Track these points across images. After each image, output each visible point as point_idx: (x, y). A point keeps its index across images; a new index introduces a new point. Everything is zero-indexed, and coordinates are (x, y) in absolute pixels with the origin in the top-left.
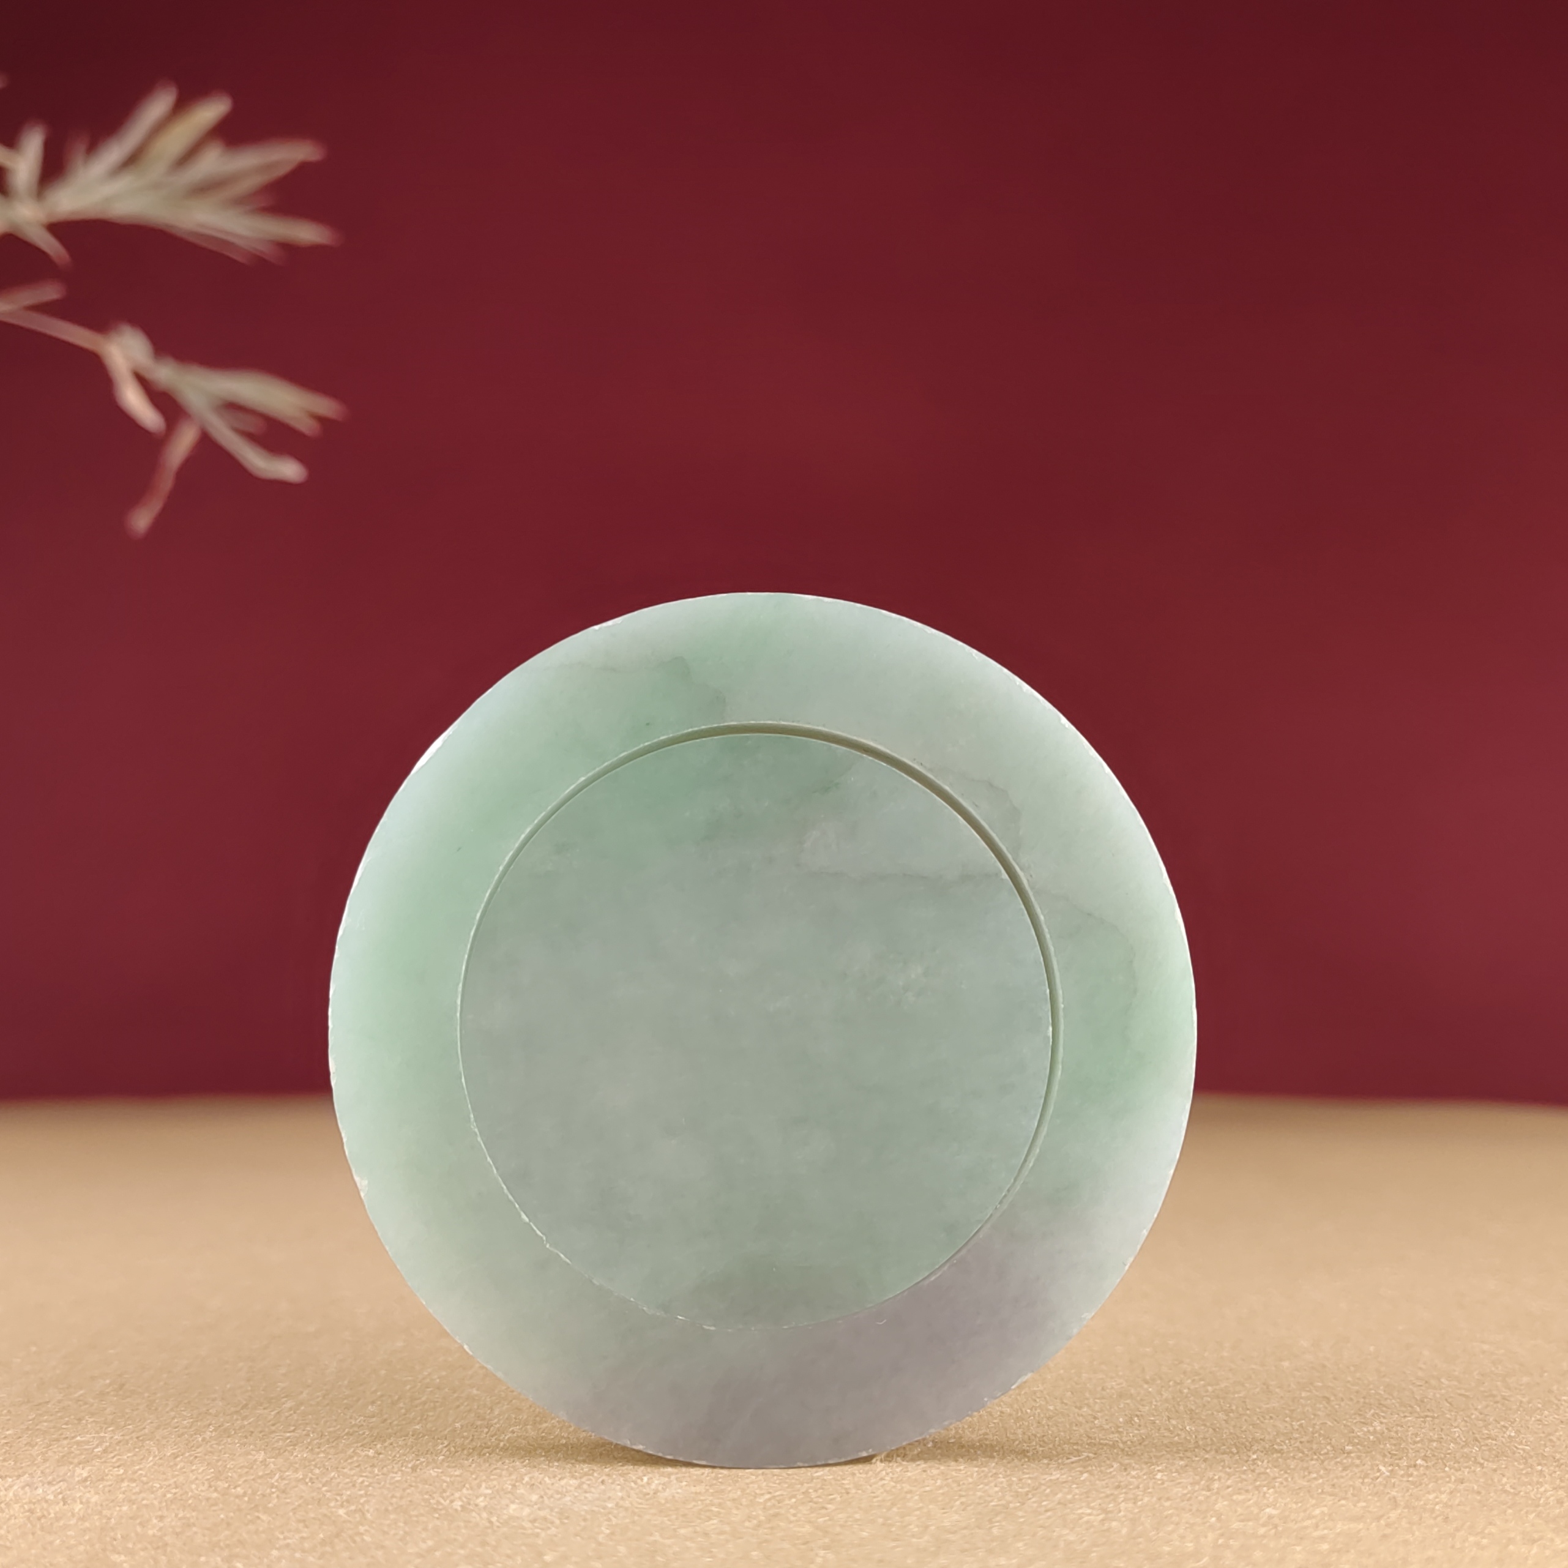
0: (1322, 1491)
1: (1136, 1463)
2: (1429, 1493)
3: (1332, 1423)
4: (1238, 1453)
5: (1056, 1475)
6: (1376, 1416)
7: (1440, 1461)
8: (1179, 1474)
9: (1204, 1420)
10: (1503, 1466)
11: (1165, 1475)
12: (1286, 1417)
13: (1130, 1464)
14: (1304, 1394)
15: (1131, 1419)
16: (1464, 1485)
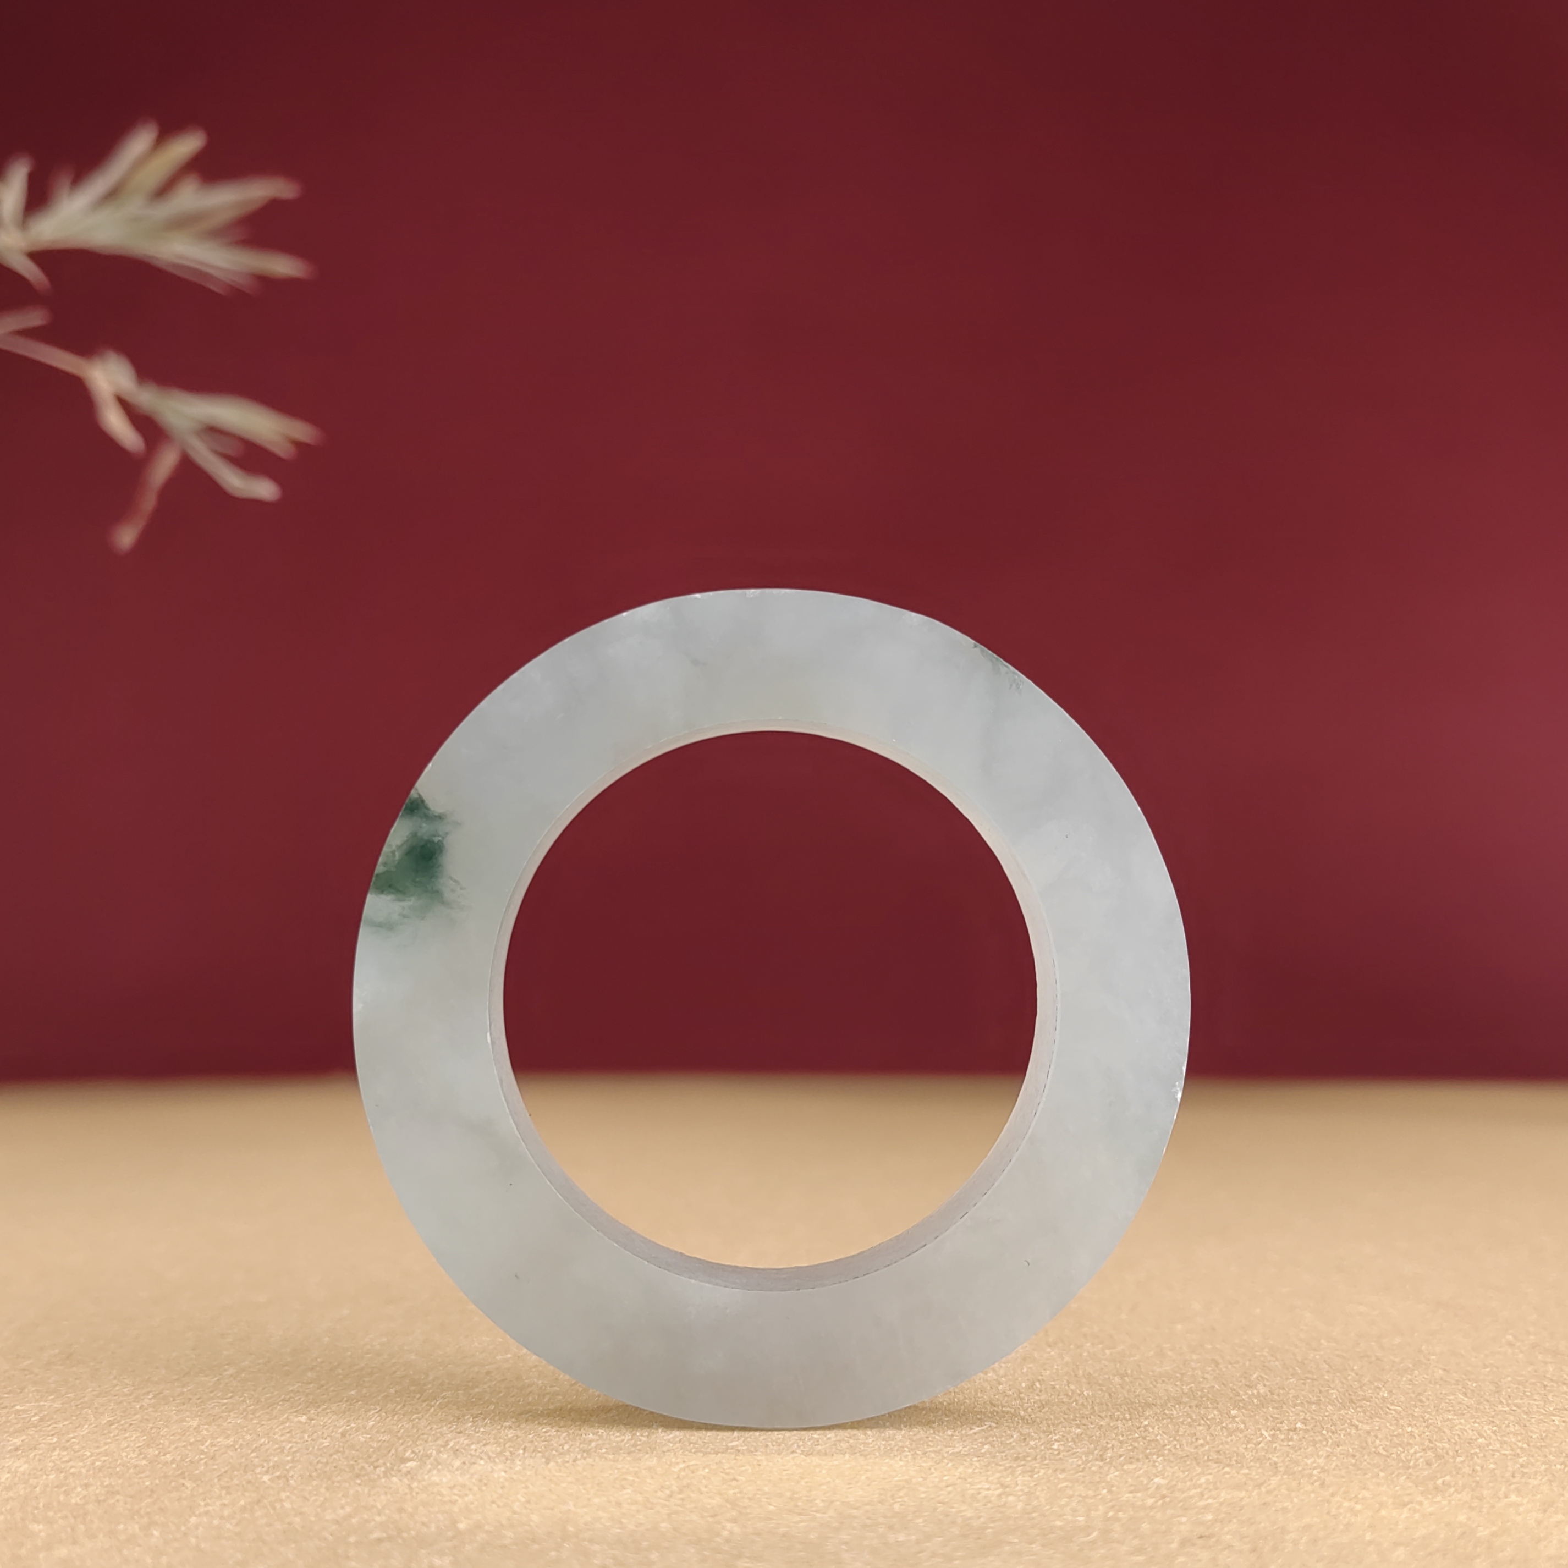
0: (1208, 1457)
1: (1035, 1433)
2: (1306, 1457)
3: (1220, 1386)
4: (1130, 1419)
5: (959, 1448)
6: (1259, 1378)
7: (1318, 1424)
8: (1075, 1443)
9: (1100, 1385)
10: (1377, 1428)
11: (1061, 1445)
12: (1177, 1381)
13: (1029, 1434)
14: (1195, 1357)
15: (1033, 1384)
16: (1341, 1448)
